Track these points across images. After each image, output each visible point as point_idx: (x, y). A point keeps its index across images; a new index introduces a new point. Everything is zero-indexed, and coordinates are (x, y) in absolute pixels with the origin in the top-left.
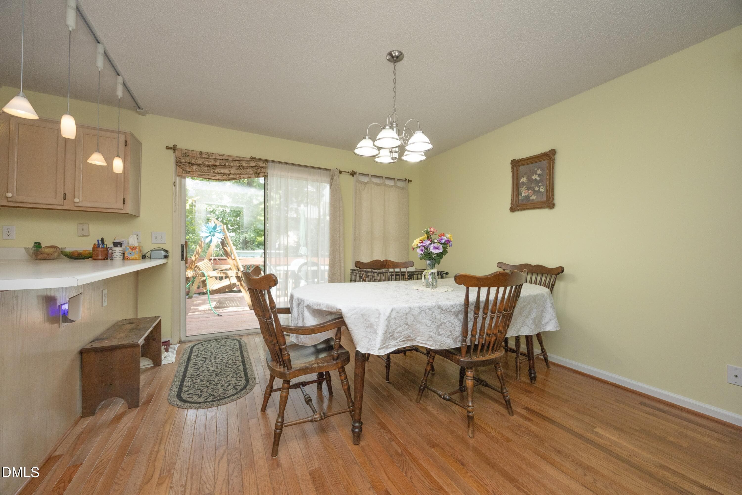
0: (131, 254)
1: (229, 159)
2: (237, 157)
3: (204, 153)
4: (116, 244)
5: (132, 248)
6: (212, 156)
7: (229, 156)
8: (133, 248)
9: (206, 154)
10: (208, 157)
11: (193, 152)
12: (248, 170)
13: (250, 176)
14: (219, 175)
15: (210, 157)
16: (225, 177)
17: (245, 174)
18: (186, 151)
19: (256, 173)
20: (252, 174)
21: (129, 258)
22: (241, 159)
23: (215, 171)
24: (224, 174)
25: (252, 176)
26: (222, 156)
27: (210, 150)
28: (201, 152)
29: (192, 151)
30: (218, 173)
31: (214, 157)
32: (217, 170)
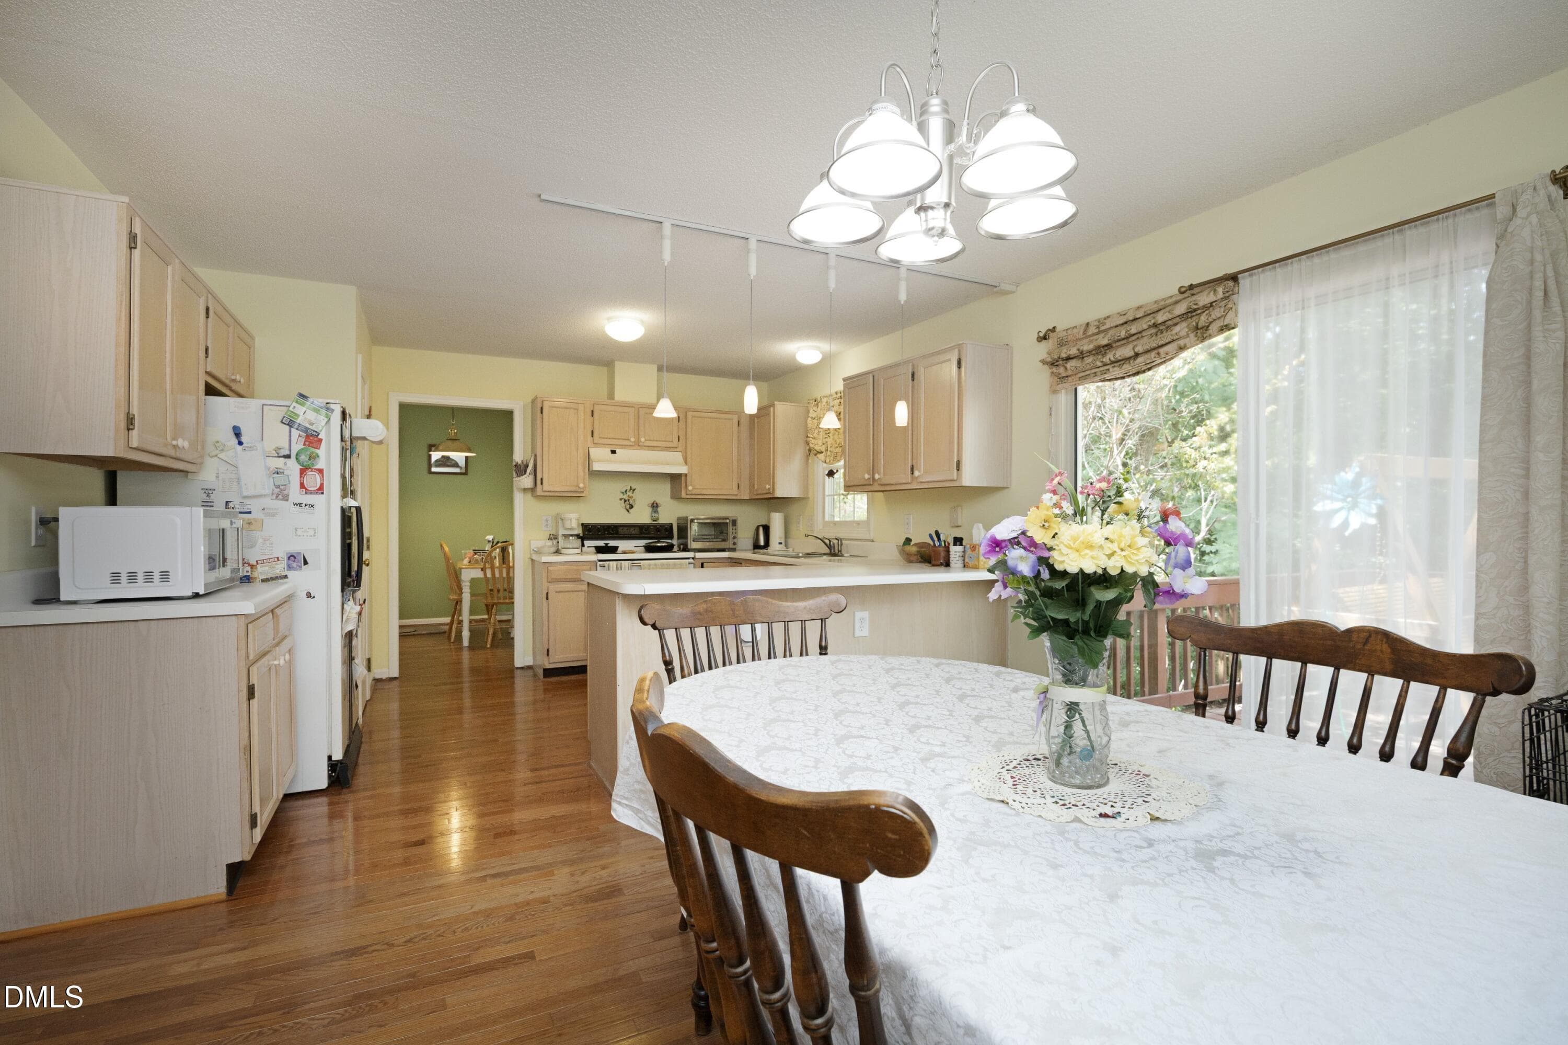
0: (971, 557)
1: (1137, 317)
3: (1092, 324)
4: (958, 541)
6: (1091, 328)
7: (1138, 309)
8: (973, 547)
9: (1078, 328)
10: (1083, 334)
11: (1074, 331)
12: (1177, 329)
13: (1182, 342)
14: (1116, 364)
15: (1101, 329)
16: (1127, 368)
17: (1169, 343)
19: (1197, 328)
20: (1188, 336)
23: (1104, 360)
24: (1127, 359)
25: (1187, 341)
26: (1125, 314)
28: (1087, 324)
29: (1074, 328)
30: (1113, 362)
31: (1108, 326)
32: (1108, 357)
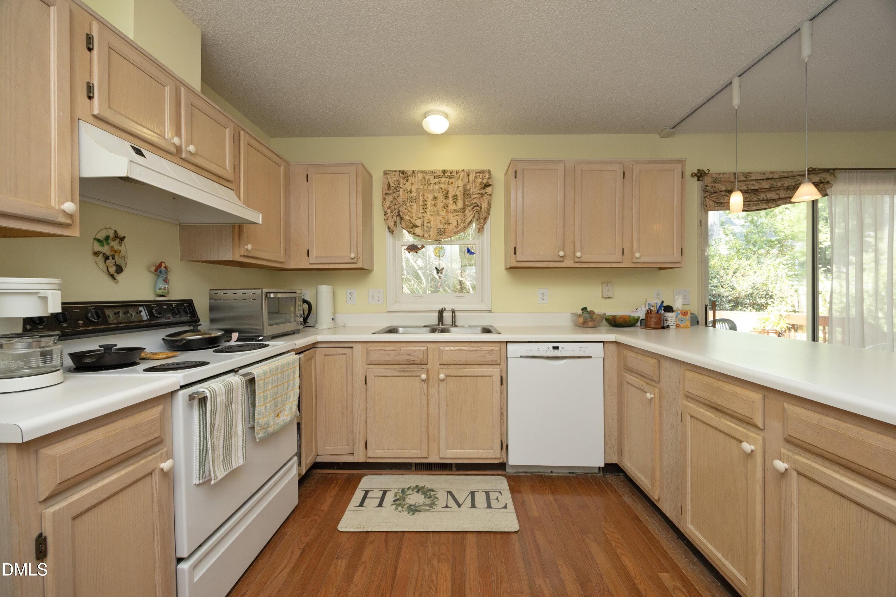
0: (682, 320)
1: (775, 177)
2: (784, 172)
3: (739, 174)
5: (683, 312)
6: (751, 177)
7: (772, 173)
8: (685, 312)
9: (742, 174)
10: (746, 179)
11: (725, 175)
15: (749, 179)
18: (717, 176)
21: (680, 325)
22: (791, 174)
23: (760, 198)
26: (764, 174)
27: (747, 169)
28: (735, 174)
29: (724, 173)
31: (754, 178)
32: (762, 196)
